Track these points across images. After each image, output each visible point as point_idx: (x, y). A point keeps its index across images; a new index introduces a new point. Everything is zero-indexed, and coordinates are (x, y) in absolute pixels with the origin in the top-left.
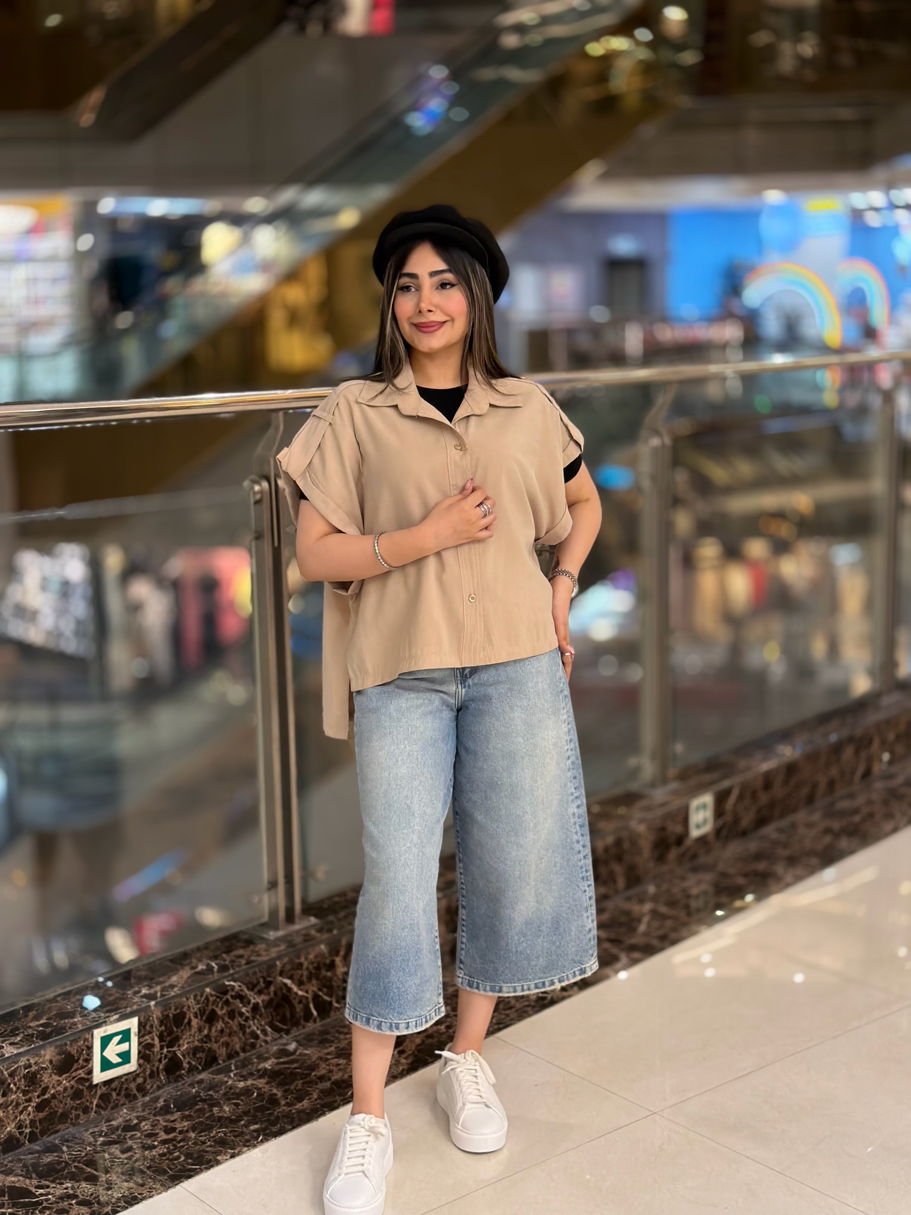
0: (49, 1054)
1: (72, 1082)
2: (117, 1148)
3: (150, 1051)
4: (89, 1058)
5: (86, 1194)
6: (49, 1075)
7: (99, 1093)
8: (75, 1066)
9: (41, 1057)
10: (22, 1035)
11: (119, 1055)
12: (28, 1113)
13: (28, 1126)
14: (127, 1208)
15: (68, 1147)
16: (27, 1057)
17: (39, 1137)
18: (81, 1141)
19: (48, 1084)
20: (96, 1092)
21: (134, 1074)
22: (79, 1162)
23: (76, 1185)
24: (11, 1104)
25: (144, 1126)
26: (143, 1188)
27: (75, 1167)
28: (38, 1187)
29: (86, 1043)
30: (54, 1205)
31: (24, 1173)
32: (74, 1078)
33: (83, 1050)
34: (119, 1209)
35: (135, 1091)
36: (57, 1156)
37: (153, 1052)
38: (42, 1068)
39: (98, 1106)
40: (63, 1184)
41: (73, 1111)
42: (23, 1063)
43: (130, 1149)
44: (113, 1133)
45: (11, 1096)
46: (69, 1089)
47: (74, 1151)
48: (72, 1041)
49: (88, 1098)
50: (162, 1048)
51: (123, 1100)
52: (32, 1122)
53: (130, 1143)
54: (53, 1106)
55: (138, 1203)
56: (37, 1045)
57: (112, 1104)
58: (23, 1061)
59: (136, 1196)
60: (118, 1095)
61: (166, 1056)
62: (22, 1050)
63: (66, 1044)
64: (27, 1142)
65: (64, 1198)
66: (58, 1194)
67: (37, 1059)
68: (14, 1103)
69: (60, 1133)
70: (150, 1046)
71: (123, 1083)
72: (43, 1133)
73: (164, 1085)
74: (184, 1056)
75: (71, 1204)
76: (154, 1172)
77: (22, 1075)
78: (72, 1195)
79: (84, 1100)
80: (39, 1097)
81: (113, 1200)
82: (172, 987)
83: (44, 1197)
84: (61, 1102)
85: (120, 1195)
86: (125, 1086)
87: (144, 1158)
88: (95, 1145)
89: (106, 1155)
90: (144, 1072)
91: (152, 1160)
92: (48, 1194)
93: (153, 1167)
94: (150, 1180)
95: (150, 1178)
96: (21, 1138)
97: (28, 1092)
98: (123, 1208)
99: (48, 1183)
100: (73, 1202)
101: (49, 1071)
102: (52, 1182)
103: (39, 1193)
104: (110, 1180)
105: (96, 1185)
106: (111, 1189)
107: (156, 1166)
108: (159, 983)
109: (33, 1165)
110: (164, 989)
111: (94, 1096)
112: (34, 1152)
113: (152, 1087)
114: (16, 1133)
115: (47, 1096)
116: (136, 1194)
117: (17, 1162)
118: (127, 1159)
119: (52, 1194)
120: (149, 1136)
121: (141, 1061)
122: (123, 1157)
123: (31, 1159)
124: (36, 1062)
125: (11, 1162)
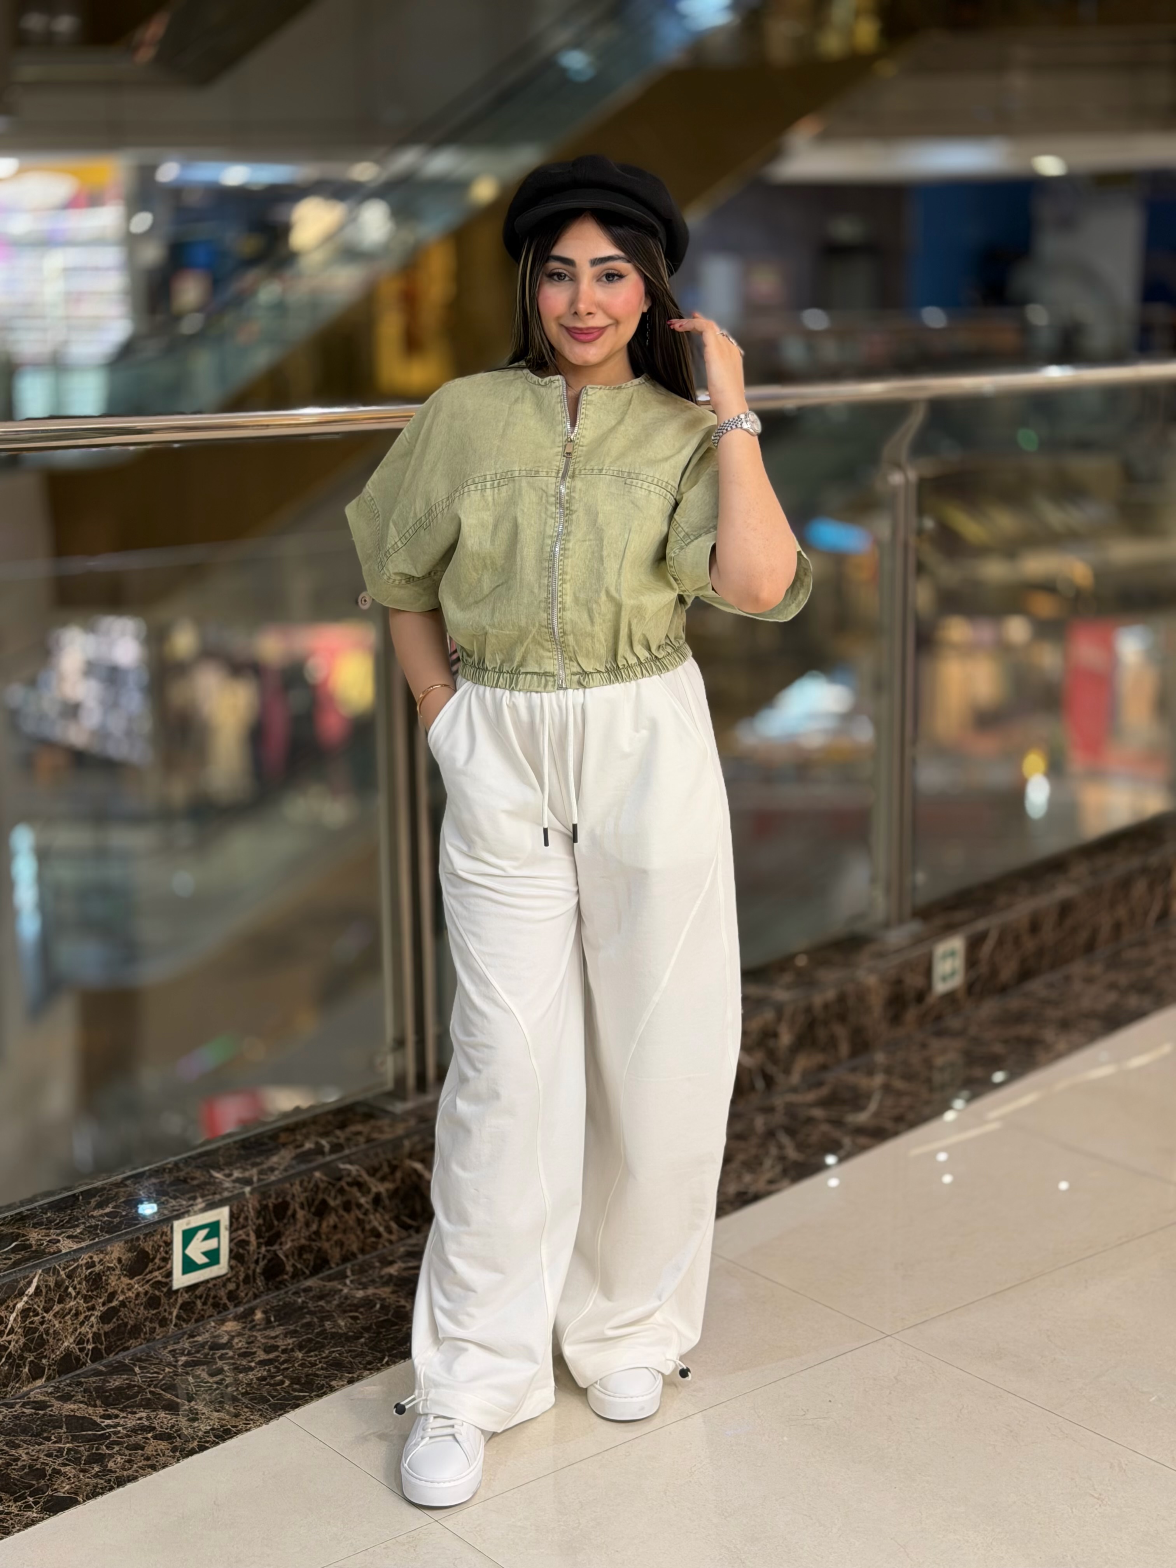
0: (117, 1251)
1: (147, 1287)
2: (203, 1370)
3: (244, 1249)
4: (167, 1256)
5: (165, 1427)
6: (117, 1277)
7: (180, 1301)
8: (150, 1266)
9: (107, 1254)
10: (82, 1226)
11: (205, 1254)
12: (90, 1324)
13: (91, 1340)
14: (218, 1444)
15: (140, 1368)
16: (90, 1254)
17: (105, 1355)
18: (157, 1361)
19: (116, 1288)
20: (176, 1300)
21: (224, 1278)
22: (155, 1387)
23: (152, 1414)
24: (69, 1313)
25: (237, 1343)
26: (237, 1420)
27: (151, 1392)
28: (104, 1417)
29: (164, 1238)
30: (126, 1439)
31: (86, 1400)
32: (148, 1281)
33: (160, 1246)
34: (207, 1445)
35: (225, 1300)
36: (127, 1379)
37: (248, 1252)
38: (109, 1268)
39: (178, 1317)
40: (135, 1413)
41: (147, 1323)
42: (85, 1261)
43: (220, 1371)
44: (198, 1352)
45: (69, 1302)
46: (142, 1296)
47: (148, 1372)
48: (146, 1235)
49: (167, 1307)
50: (259, 1246)
51: (210, 1310)
52: (96, 1336)
53: (220, 1363)
54: (122, 1317)
55: (231, 1437)
56: (102, 1238)
57: (195, 1316)
58: (84, 1259)
59: (229, 1429)
60: (204, 1304)
61: (264, 1257)
62: (83, 1244)
63: (138, 1239)
64: (89, 1361)
65: (137, 1430)
66: (129, 1425)
67: (101, 1256)
68: (73, 1312)
69: (132, 1351)
70: (243, 1243)
71: (210, 1289)
72: (109, 1350)
73: (262, 1292)
74: (287, 1257)
75: (147, 1438)
76: (251, 1400)
77: (83, 1276)
78: (148, 1427)
79: (161, 1309)
80: (104, 1304)
81: (200, 1434)
82: (272, 1169)
83: (113, 1430)
84: (133, 1311)
85: (209, 1428)
86: (212, 1294)
87: (237, 1383)
88: (175, 1366)
89: (190, 1379)
90: (236, 1275)
91: (248, 1385)
92: (118, 1425)
93: (250, 1394)
94: (246, 1410)
95: (247, 1407)
96: (82, 1356)
97: (91, 1297)
98: (213, 1443)
99: (116, 1412)
100: (149, 1435)
101: (118, 1272)
102: (122, 1410)
103: (105, 1424)
104: (196, 1409)
105: (178, 1415)
106: (198, 1419)
107: (254, 1393)
108: (254, 1165)
109: (97, 1389)
110: (261, 1172)
111: (174, 1305)
112: (98, 1373)
113: (246, 1295)
114: (75, 1348)
115: (115, 1303)
116: (229, 1427)
117: (77, 1385)
118: (216, 1383)
119: (122, 1426)
120: (244, 1355)
121: (233, 1262)
122: (211, 1381)
123: (94, 1382)
124: (101, 1260)
125: (69, 1385)
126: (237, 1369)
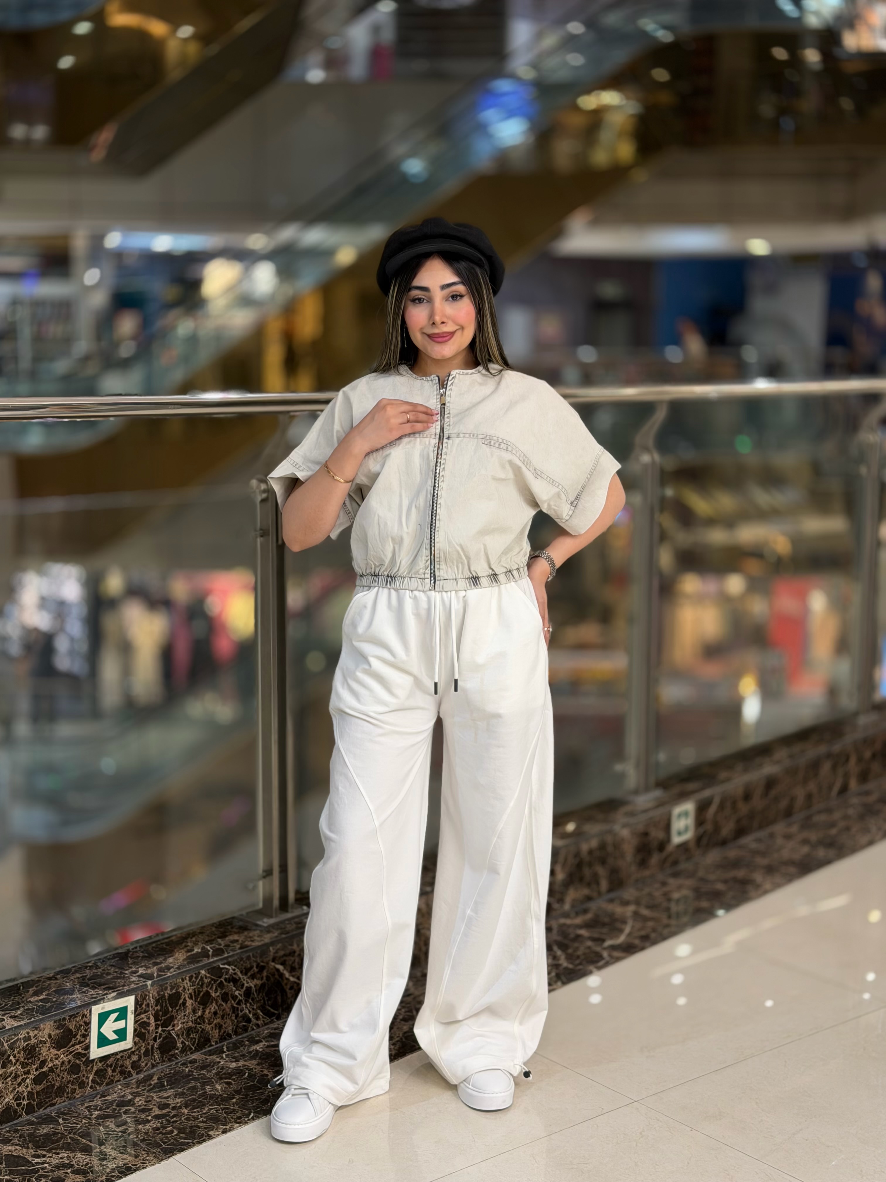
0: (48, 1028)
1: (70, 1057)
2: (112, 1122)
3: (145, 1029)
4: (86, 1033)
5: (81, 1164)
6: (47, 1049)
7: (95, 1068)
8: (73, 1041)
9: (40, 1031)
10: (22, 1009)
11: (115, 1032)
12: (26, 1085)
13: (26, 1097)
15: (63, 1119)
16: (27, 1030)
17: (36, 1109)
18: (76, 1114)
19: (47, 1057)
20: (92, 1067)
21: (130, 1051)
22: (74, 1134)
23: (71, 1155)
24: (10, 1075)
25: (138, 1102)
26: (136, 1160)
27: (71, 1138)
28: (34, 1156)
29: (84, 1019)
30: (50, 1174)
31: (21, 1143)
32: (71, 1053)
33: (81, 1026)
35: (130, 1069)
36: (53, 1128)
37: (149, 1031)
38: (41, 1042)
39: (93, 1081)
40: (59, 1154)
41: (70, 1085)
42: (23, 1036)
43: (125, 1123)
44: (108, 1108)
45: (10, 1068)
46: (66, 1064)
47: (69, 1123)
48: (70, 1017)
49: (85, 1073)
50: (157, 1027)
51: (118, 1077)
52: (30, 1094)
53: (124, 1117)
54: (51, 1080)
55: (132, 1173)
56: (37, 1018)
57: (107, 1080)
58: (22, 1034)
59: (130, 1167)
60: (113, 1071)
61: (161, 1035)
62: (22, 1023)
63: (65, 1019)
64: (24, 1113)
65: (60, 1167)
66: (53, 1163)
67: (35, 1032)
68: (13, 1075)
69: (57, 1106)
70: (145, 1025)
71: (119, 1059)
72: (39, 1105)
73: (158, 1063)
74: (178, 1035)
75: (67, 1173)
76: (147, 1145)
77: (21, 1047)
78: (68, 1164)
79: (81, 1074)
80: (37, 1070)
81: (108, 1170)
82: (168, 968)
83: (40, 1166)
84: (59, 1076)
85: (114, 1166)
86: (120, 1063)
87: (137, 1132)
88: (90, 1119)
89: (101, 1128)
90: (139, 1049)
91: (146, 1133)
92: (43, 1163)
93: (146, 1140)
94: (143, 1152)
95: (144, 1150)
96: (19, 1110)
97: (27, 1064)
98: (117, 1177)
99: (44, 1153)
100: (69, 1171)
101: (48, 1045)
102: (49, 1151)
103: (35, 1161)
104: (104, 1152)
105: (91, 1155)
106: (106, 1159)
107: (150, 1140)
108: (156, 964)
109: (30, 1135)
110: (160, 970)
111: (90, 1071)
112: (31, 1123)
113: (146, 1065)
114: (14, 1104)
115: (45, 1069)
116: (130, 1165)
117: (14, 1132)
118: (121, 1132)
119: (48, 1163)
120: (143, 1111)
121: (137, 1039)
122: (117, 1130)
123: (28, 1130)
124: (36, 1035)
125: (9, 1132)
126: (138, 1122)
